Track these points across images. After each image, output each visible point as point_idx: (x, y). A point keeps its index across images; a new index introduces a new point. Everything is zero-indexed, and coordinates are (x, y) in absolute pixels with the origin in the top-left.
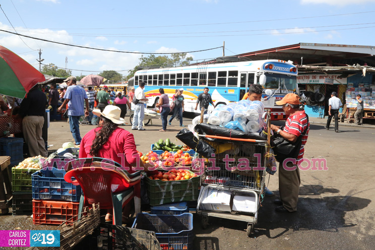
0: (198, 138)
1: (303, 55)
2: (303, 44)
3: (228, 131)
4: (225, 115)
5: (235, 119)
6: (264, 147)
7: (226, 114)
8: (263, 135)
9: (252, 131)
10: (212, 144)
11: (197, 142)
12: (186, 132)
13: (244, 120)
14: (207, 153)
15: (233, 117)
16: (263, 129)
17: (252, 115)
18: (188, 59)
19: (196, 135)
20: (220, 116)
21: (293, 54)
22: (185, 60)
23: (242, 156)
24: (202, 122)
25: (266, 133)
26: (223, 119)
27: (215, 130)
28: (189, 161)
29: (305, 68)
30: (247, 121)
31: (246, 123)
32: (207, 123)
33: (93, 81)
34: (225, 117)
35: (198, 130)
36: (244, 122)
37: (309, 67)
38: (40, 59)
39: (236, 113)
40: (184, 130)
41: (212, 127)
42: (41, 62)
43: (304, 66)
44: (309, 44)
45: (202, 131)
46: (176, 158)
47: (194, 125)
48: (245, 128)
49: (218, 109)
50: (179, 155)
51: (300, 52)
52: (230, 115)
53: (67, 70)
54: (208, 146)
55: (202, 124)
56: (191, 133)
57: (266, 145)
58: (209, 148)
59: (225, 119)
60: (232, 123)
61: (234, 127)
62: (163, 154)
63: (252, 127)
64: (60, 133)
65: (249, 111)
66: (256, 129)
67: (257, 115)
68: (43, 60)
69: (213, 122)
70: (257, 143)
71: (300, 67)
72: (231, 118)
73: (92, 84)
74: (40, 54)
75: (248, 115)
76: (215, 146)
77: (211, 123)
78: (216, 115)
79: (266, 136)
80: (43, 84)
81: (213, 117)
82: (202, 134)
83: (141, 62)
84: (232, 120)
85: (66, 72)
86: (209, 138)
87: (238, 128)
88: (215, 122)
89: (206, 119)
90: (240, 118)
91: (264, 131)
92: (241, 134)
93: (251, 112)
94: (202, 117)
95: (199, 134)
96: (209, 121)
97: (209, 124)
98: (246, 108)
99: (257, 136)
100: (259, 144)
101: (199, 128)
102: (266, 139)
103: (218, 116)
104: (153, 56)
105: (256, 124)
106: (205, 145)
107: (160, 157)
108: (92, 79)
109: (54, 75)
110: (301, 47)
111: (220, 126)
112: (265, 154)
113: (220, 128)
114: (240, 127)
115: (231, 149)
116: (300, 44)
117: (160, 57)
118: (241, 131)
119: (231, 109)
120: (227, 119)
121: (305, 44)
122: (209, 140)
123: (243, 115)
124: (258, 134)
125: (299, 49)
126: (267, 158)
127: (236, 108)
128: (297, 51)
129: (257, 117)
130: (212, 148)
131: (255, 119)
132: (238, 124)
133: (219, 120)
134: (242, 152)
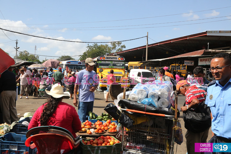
0: (121, 111)
1: (209, 41)
2: (210, 32)
3: (143, 106)
4: (141, 92)
5: (149, 96)
6: (172, 121)
7: (143, 92)
8: (171, 110)
9: (163, 106)
10: (132, 117)
11: (120, 114)
12: (111, 106)
13: (156, 97)
14: (127, 124)
15: (148, 95)
16: (171, 105)
17: (162, 94)
18: (122, 47)
19: (119, 108)
20: (138, 94)
21: (201, 40)
22: (120, 47)
23: (154, 127)
24: (124, 98)
25: (174, 109)
26: (140, 96)
27: (133, 105)
28: (115, 129)
29: (211, 52)
30: (159, 98)
31: (158, 100)
32: (128, 99)
33: (52, 64)
34: (142, 95)
35: (121, 104)
36: (156, 99)
37: (214, 51)
38: (17, 47)
39: (151, 92)
40: (110, 104)
41: (131, 103)
42: (17, 50)
43: (210, 50)
44: (215, 32)
45: (124, 105)
46: (105, 126)
47: (119, 100)
48: (157, 104)
49: (137, 88)
50: (108, 124)
51: (207, 38)
52: (146, 93)
53: (35, 56)
54: (128, 118)
55: (124, 100)
56: (116, 107)
57: (173, 119)
58: (128, 120)
59: (141, 96)
60: (147, 100)
61: (148, 103)
62: (96, 123)
63: (163, 103)
64: (26, 104)
65: (160, 90)
66: (166, 105)
67: (167, 93)
68: (19, 48)
69: (133, 98)
70: (167, 117)
71: (207, 51)
72: (146, 96)
73: (51, 66)
74: (17, 43)
75: (159, 93)
76: (134, 118)
77: (131, 99)
78: (135, 92)
79: (174, 111)
80: (17, 66)
81: (132, 94)
82: (124, 108)
83: (88, 49)
84: (147, 97)
85: (35, 57)
86: (130, 111)
87: (151, 104)
88: (134, 98)
89: (128, 96)
90: (153, 96)
91: (172, 107)
92: (153, 109)
93: (161, 91)
94: (125, 94)
95: (122, 108)
96: (130, 98)
97: (129, 100)
98: (158, 87)
99: (167, 111)
100: (168, 118)
101: (122, 103)
102: (174, 114)
103: (137, 93)
104: (96, 45)
105: (166, 101)
106: (126, 117)
107: (94, 126)
108: (51, 62)
109: (27, 60)
110: (208, 34)
111: (138, 102)
112: (173, 127)
113: (137, 104)
114: (153, 103)
115: (147, 121)
116: (207, 32)
117: (102, 45)
118: (154, 106)
119: (147, 88)
120: (143, 96)
121: (211, 32)
122: (129, 113)
123: (155, 94)
124: (167, 110)
125: (206, 36)
126: (175, 130)
127: (151, 87)
128: (204, 38)
129: (166, 95)
130: (131, 119)
131: (165, 97)
132: (151, 101)
133: (138, 97)
134: (155, 124)
